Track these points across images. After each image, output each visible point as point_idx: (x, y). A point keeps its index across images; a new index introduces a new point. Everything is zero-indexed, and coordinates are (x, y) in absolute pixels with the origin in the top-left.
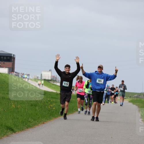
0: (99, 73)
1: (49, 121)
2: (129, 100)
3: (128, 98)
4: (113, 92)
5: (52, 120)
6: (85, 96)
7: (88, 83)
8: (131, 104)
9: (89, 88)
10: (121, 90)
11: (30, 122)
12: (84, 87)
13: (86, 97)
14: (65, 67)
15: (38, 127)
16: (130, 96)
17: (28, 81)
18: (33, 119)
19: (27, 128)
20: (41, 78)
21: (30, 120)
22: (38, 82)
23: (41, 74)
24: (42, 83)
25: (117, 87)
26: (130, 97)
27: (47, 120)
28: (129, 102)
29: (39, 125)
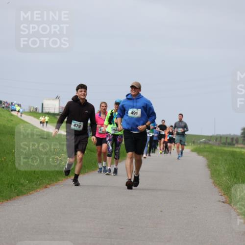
0: (134, 98)
1: (55, 183)
2: (192, 148)
3: (190, 144)
4: (163, 133)
5: (60, 182)
6: (107, 139)
7: (112, 114)
8: (195, 154)
9: (114, 124)
10: (177, 132)
11: (22, 184)
12: (106, 122)
13: (110, 140)
14: (77, 89)
15: (36, 193)
16: (193, 140)
17: (21, 116)
18: (27, 180)
19: (18, 195)
20: (42, 111)
21: (22, 181)
22: (40, 118)
23: (43, 104)
24: (47, 120)
25: (172, 126)
26: (194, 142)
27: (52, 182)
28: (192, 151)
29: (38, 190)
